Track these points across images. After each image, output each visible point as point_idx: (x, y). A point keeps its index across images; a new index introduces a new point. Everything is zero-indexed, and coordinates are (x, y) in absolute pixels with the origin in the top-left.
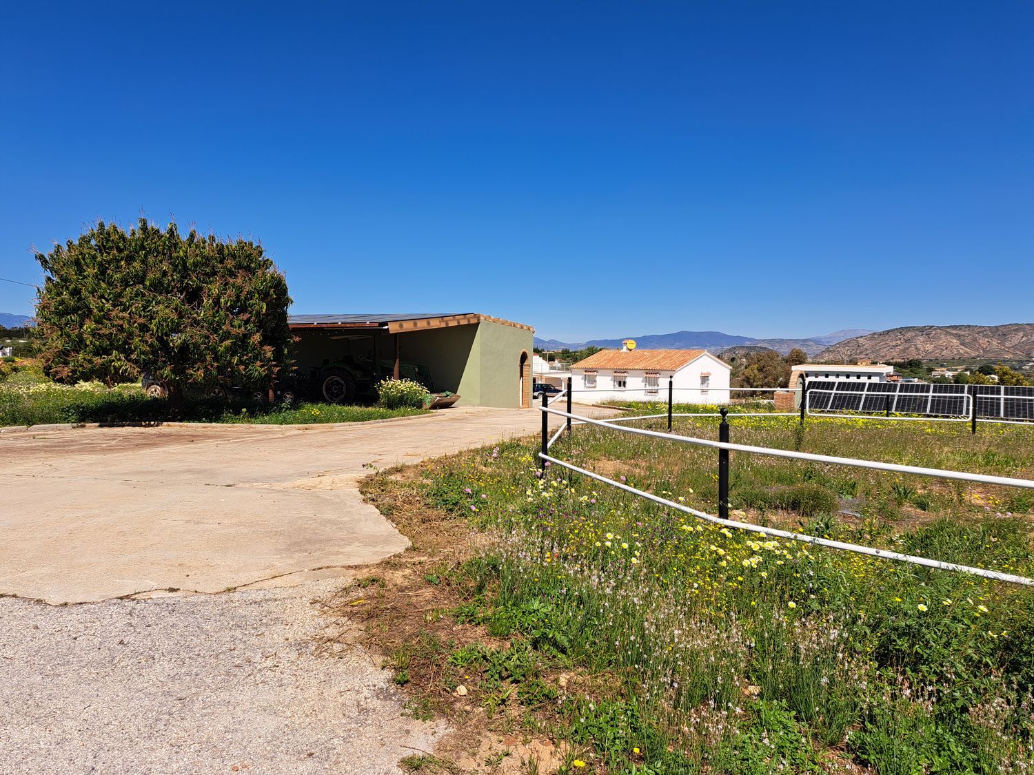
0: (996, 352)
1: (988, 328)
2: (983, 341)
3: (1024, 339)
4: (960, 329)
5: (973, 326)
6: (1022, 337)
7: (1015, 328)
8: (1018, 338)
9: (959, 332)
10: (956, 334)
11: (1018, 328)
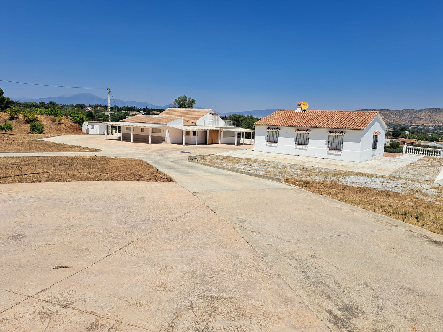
0: (398, 121)
1: (396, 111)
2: (393, 117)
3: (410, 116)
4: (385, 111)
5: (390, 110)
6: (409, 115)
7: (406, 111)
8: (406, 116)
9: (384, 112)
10: (383, 113)
11: (407, 111)
